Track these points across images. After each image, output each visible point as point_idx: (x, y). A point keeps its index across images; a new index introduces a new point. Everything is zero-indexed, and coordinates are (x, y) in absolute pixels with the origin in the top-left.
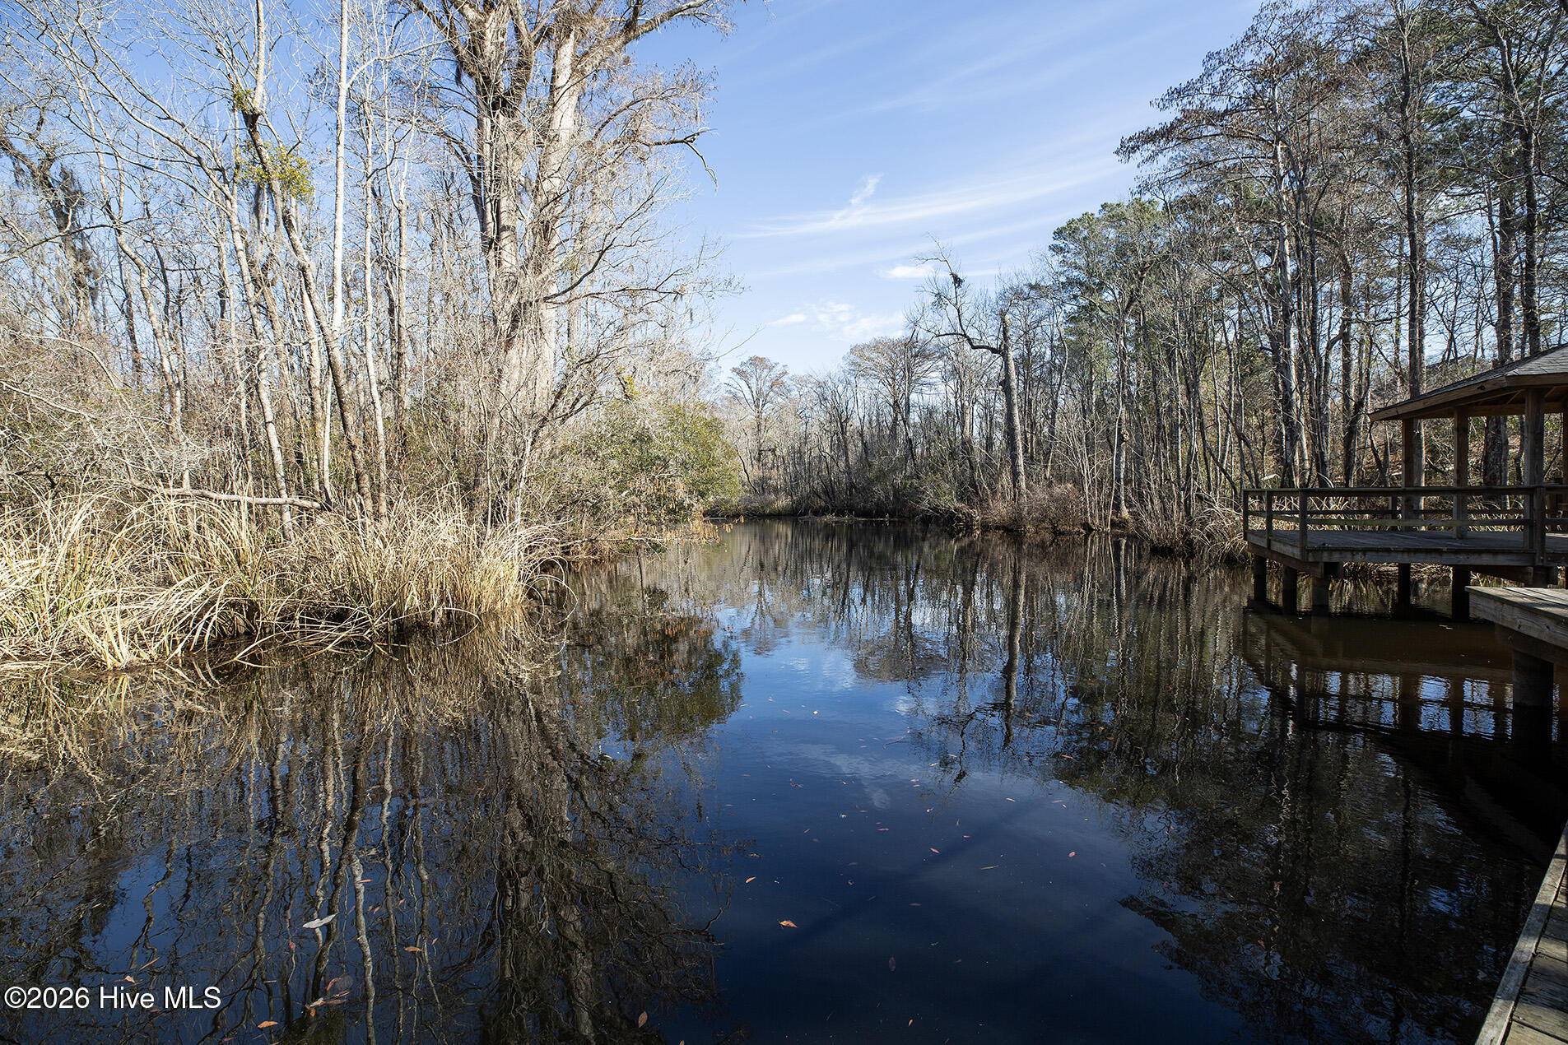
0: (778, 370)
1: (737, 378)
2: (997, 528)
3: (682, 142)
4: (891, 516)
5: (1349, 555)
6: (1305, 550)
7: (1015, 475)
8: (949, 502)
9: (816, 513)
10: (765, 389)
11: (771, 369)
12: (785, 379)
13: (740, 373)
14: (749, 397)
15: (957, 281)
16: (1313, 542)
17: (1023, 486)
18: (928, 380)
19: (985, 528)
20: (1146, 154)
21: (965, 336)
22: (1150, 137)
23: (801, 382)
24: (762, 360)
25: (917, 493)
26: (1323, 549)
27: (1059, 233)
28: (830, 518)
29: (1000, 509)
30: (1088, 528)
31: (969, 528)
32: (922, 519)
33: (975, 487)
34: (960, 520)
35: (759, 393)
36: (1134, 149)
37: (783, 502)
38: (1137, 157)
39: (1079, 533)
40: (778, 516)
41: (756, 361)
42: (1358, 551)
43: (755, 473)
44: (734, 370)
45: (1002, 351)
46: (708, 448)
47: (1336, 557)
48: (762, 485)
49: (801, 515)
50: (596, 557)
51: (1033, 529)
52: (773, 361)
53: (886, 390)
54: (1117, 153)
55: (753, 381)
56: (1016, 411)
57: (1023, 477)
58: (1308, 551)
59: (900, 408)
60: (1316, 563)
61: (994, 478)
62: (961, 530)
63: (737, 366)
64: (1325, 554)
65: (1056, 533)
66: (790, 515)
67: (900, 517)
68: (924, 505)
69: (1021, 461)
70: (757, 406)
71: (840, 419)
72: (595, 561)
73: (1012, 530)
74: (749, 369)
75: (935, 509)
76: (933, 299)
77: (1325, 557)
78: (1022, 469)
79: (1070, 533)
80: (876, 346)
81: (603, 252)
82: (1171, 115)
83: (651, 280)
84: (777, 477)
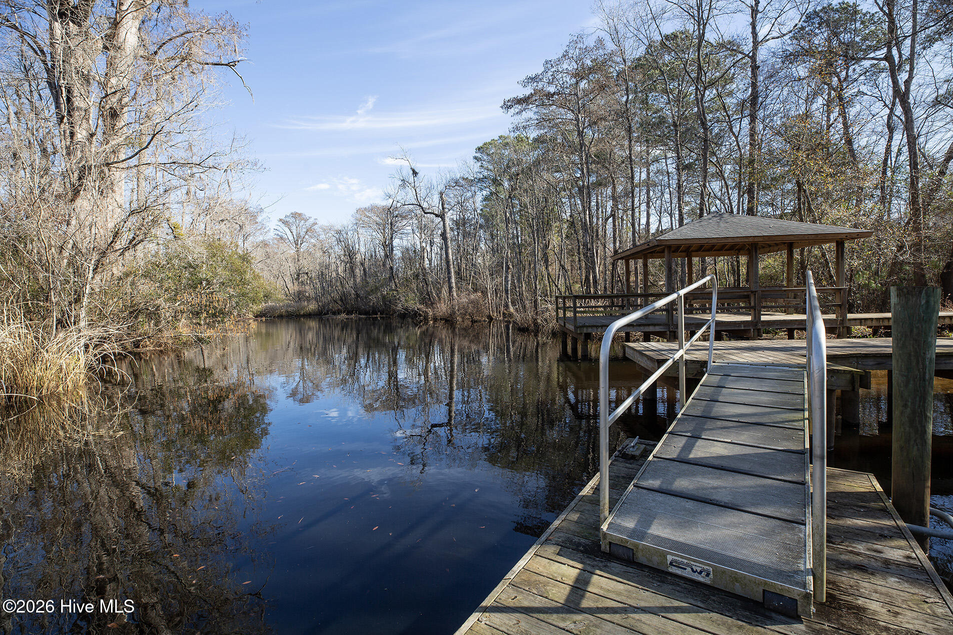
0: (311, 221)
1: (283, 226)
2: (441, 319)
3: (226, 65)
4: (381, 314)
5: (595, 329)
6: (576, 327)
7: (450, 288)
8: (414, 304)
9: (334, 313)
10: (302, 234)
11: (306, 220)
12: (316, 227)
13: (285, 223)
14: (291, 238)
15: (415, 173)
16: (580, 323)
17: (455, 294)
18: (406, 231)
19: (435, 320)
20: (517, 110)
21: (420, 206)
22: (519, 101)
23: (326, 230)
24: (300, 215)
25: (396, 300)
26: (584, 326)
27: (479, 149)
28: (343, 316)
29: (442, 308)
30: (490, 318)
31: (426, 319)
32: (398, 316)
33: (429, 295)
34: (420, 315)
35: (299, 236)
36: (510, 107)
37: (312, 307)
38: (512, 111)
39: (485, 321)
40: (309, 316)
41: (296, 215)
42: (599, 326)
43: (293, 288)
44: (281, 220)
45: (442, 216)
46: (242, 273)
47: (590, 330)
48: (300, 296)
49: (325, 314)
50: (162, 348)
51: (460, 320)
52: (308, 215)
53: (380, 236)
54: (502, 107)
55: (294, 228)
56: (450, 251)
57: (454, 289)
58: (577, 327)
59: (388, 247)
60: (581, 334)
61: (439, 291)
62: (421, 321)
63: (283, 217)
64: (585, 329)
65: (473, 322)
66: (319, 315)
67: (387, 314)
68: (399, 307)
69: (453, 280)
70: (297, 244)
71: (350, 254)
72: (161, 351)
73: (449, 321)
74: (291, 220)
75: (406, 309)
76: (400, 183)
77: (585, 330)
78: (454, 285)
79: (480, 321)
80: (373, 209)
81: (154, 135)
82: (528, 91)
83: (194, 158)
84: (309, 290)
